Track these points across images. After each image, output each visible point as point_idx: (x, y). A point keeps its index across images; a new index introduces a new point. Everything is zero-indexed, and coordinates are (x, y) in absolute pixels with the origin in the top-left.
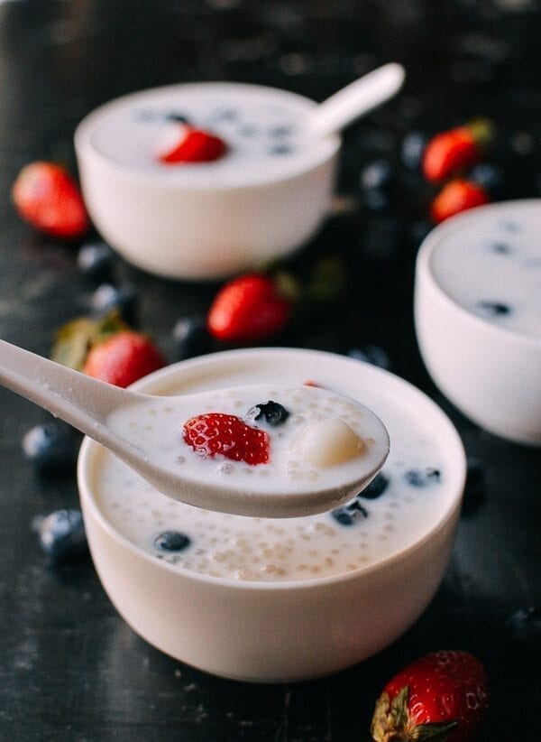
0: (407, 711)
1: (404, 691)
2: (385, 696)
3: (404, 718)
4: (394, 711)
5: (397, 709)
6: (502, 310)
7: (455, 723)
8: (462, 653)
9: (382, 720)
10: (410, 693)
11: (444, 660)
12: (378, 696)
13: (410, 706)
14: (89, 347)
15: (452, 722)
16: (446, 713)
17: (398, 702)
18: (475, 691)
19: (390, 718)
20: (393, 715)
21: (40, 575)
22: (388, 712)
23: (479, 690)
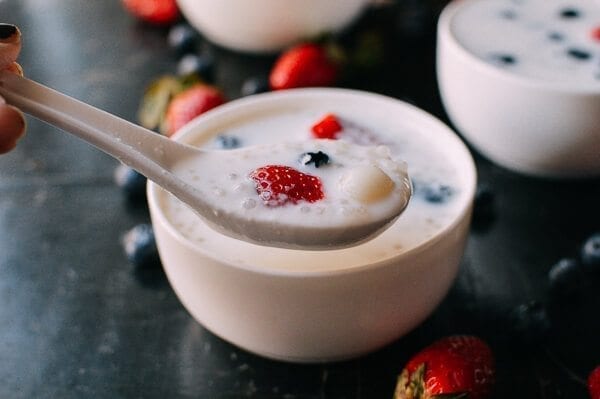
0: (424, 384)
1: (421, 368)
2: (406, 372)
3: (421, 390)
4: (412, 384)
5: (416, 383)
6: (508, 60)
7: (464, 394)
8: (473, 338)
9: (403, 392)
10: (426, 369)
11: (456, 342)
12: (400, 372)
13: (425, 380)
14: (171, 98)
15: (461, 393)
16: (456, 386)
17: (416, 376)
18: (483, 368)
19: (408, 390)
20: (412, 389)
22: (407, 385)
23: (486, 367)
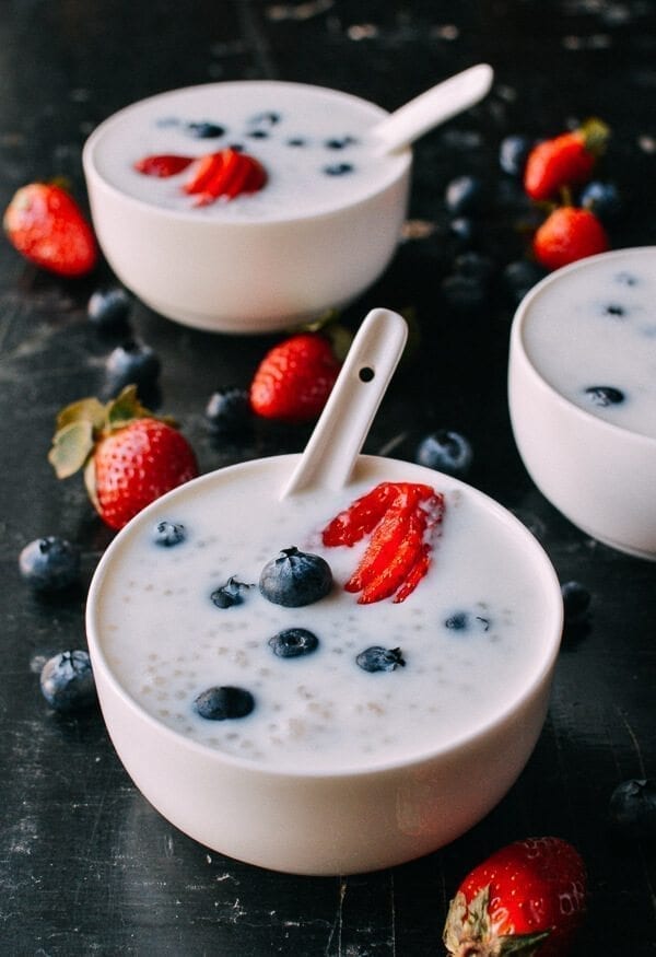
0: (487, 918)
1: (484, 892)
2: (460, 897)
3: (483, 926)
4: (472, 918)
5: (476, 916)
6: (615, 396)
7: (545, 935)
8: (556, 841)
9: (457, 928)
10: (492, 894)
11: (533, 852)
12: (453, 896)
13: (490, 910)
14: (97, 437)
15: (542, 933)
16: (534, 921)
17: (477, 905)
18: (570, 892)
19: (466, 926)
20: (470, 923)
21: (39, 730)
22: (465, 918)
23: (575, 891)
